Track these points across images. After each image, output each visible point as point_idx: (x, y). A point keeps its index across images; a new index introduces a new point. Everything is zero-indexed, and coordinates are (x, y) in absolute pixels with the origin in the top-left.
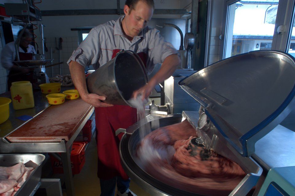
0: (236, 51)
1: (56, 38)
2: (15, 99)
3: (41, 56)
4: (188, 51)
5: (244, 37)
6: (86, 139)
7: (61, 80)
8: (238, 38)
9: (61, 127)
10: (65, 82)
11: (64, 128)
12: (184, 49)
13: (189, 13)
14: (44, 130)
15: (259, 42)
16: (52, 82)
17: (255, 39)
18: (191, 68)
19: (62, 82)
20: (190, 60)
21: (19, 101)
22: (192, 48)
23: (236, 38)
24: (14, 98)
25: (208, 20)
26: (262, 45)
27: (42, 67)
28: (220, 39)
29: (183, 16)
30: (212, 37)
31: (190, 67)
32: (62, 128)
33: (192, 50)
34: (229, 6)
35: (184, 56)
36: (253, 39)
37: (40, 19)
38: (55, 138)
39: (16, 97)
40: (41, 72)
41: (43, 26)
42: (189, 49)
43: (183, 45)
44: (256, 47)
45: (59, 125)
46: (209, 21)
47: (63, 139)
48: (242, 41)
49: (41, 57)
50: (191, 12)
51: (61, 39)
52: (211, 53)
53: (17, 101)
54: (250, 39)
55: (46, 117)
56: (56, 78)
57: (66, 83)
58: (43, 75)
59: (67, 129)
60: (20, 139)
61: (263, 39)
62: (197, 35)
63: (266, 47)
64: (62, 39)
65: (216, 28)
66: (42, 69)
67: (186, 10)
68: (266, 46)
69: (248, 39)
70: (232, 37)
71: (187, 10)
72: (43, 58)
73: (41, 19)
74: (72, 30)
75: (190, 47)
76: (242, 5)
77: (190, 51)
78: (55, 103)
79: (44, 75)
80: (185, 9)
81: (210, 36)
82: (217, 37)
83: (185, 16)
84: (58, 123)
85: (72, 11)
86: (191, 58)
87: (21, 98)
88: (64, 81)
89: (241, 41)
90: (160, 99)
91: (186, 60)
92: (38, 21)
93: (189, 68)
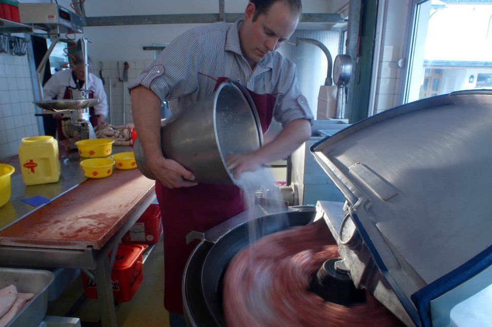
0: (431, 89)
1: (118, 63)
2: (26, 167)
3: (83, 93)
4: (339, 88)
5: (448, 64)
6: (150, 238)
7: (117, 135)
8: (434, 66)
9: (91, 221)
10: (123, 137)
11: (96, 224)
12: (333, 84)
13: (345, 20)
14: (61, 226)
15: (476, 72)
16: (102, 137)
17: (467, 67)
18: (345, 118)
19: (118, 137)
20: (342, 104)
21: (33, 171)
22: (347, 83)
23: (431, 66)
24: (24, 166)
25: (377, 31)
26: (481, 78)
27: (83, 112)
28: (399, 67)
29: (335, 26)
30: (383, 63)
31: (343, 117)
32: (94, 224)
33: (348, 86)
34: (419, 6)
35: (332, 97)
36: (463, 66)
37: (79, 31)
38: (75, 244)
39: (28, 164)
40: (81, 120)
41: (88, 41)
42: (342, 84)
43: (332, 77)
44: (470, 82)
45: (90, 217)
46: (379, 33)
47: (89, 246)
48: (443, 70)
49: (83, 95)
50: (347, 18)
51: (126, 65)
52: (381, 91)
53: (30, 170)
54: (459, 66)
55: (73, 200)
56: (109, 131)
57: (124, 139)
58: (84, 125)
59: (102, 226)
60: (16, 241)
61: (482, 67)
62: (358, 59)
63: (488, 82)
64: (128, 64)
65: (392, 47)
66: (83, 114)
67: (339, 15)
68: (489, 79)
69: (454, 66)
70: (422, 64)
71: (342, 15)
72: (86, 96)
73: (82, 30)
74: (145, 48)
75: (343, 80)
76: (446, 5)
77: (343, 88)
78: (94, 175)
79: (87, 124)
80: (339, 13)
81: (381, 62)
82: (394, 63)
83: (339, 25)
84: (88, 215)
85: (144, 17)
86: (344, 100)
87: (36, 165)
88: (121, 136)
89: (440, 70)
90: (285, 169)
91: (336, 103)
92: (76, 34)
93: (341, 118)
